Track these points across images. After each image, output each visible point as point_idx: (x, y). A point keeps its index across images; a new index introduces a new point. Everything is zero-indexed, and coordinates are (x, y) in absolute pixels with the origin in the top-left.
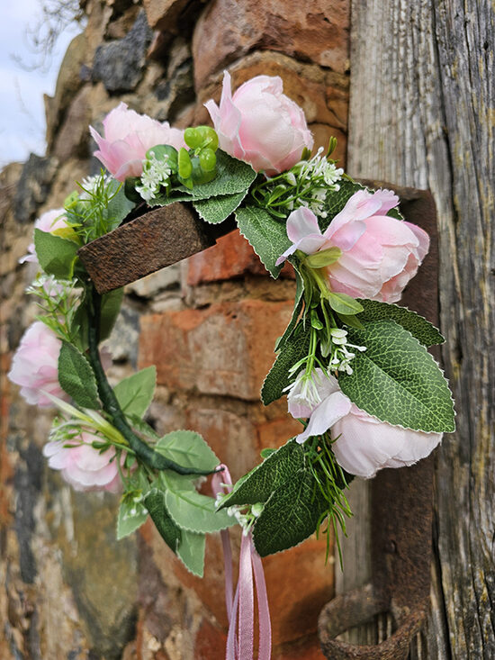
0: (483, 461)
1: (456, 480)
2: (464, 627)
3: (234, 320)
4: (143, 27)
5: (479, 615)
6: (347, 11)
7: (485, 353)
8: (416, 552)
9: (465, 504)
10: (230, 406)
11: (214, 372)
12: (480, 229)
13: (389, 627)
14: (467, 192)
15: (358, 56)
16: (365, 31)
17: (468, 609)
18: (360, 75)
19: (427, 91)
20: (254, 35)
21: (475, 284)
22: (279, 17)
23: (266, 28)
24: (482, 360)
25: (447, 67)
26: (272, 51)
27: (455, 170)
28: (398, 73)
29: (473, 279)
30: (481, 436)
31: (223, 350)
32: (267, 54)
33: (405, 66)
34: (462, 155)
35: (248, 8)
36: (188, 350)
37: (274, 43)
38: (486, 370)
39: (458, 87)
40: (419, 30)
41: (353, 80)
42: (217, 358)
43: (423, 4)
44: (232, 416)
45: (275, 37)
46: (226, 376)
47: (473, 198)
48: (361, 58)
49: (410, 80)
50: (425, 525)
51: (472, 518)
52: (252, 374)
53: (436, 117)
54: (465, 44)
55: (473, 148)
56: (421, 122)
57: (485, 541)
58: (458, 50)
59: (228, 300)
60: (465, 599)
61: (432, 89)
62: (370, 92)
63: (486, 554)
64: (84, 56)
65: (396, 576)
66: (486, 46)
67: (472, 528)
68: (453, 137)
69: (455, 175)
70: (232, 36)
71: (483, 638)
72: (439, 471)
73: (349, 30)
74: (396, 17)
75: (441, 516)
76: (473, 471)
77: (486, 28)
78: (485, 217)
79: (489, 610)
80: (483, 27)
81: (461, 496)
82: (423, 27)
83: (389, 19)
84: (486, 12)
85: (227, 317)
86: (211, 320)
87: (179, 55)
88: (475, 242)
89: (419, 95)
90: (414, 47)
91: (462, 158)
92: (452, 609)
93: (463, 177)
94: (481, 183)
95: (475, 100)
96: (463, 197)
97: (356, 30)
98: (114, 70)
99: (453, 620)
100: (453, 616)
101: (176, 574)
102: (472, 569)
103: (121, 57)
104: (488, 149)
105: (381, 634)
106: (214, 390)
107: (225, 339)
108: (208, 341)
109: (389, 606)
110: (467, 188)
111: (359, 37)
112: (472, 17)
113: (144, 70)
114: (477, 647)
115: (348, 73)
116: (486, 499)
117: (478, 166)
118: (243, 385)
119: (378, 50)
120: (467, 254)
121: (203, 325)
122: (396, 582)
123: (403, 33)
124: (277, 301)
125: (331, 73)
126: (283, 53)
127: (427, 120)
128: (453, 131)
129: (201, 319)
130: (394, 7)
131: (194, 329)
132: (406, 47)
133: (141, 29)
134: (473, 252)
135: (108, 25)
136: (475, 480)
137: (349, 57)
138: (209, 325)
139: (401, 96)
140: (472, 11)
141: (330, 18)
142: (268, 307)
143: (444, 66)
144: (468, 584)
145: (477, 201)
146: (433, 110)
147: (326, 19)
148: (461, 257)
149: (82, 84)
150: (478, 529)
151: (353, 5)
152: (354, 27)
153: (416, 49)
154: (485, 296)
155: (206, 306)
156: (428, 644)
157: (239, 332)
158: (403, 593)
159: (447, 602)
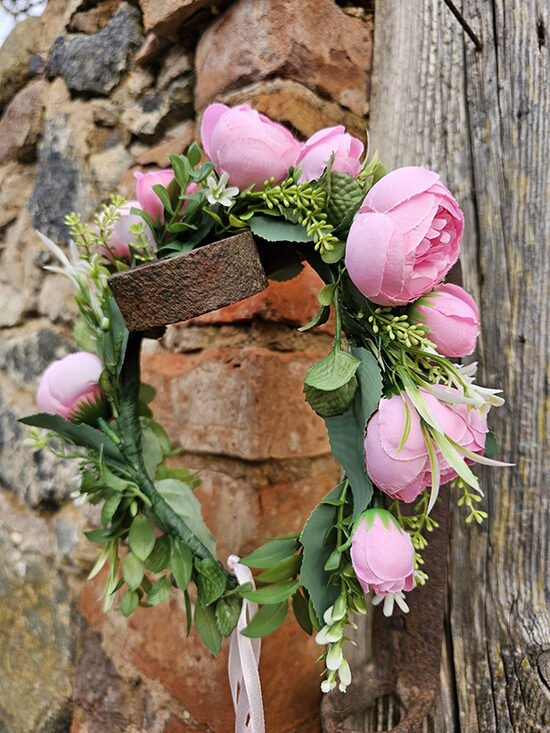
0: (503, 530)
1: (473, 549)
2: (477, 705)
3: (237, 369)
4: (125, 25)
5: (493, 690)
6: (369, 53)
7: (508, 420)
8: (428, 627)
9: (482, 576)
10: (223, 466)
11: (206, 428)
12: (507, 295)
13: (391, 710)
14: (494, 256)
15: (378, 102)
16: (388, 77)
17: (482, 686)
18: (381, 122)
19: (455, 149)
20: (274, 60)
21: (500, 350)
22: (304, 46)
23: (290, 55)
24: (505, 428)
25: (478, 129)
26: (295, 81)
27: (482, 232)
28: (423, 126)
29: (498, 344)
30: (501, 504)
31: (219, 402)
32: (289, 83)
33: (432, 121)
34: (490, 220)
35: (270, 30)
36: (170, 400)
37: (296, 72)
38: (508, 437)
39: (488, 151)
40: (449, 87)
41: (372, 124)
42: (211, 412)
43: (454, 62)
44: (226, 479)
45: (298, 67)
46: (223, 433)
47: (501, 263)
48: (383, 104)
49: (437, 135)
50: (438, 598)
51: (489, 589)
52: (257, 431)
53: (464, 177)
54: (497, 109)
55: (502, 213)
56: (448, 180)
57: (502, 612)
58: (490, 113)
59: (228, 346)
60: (478, 675)
61: (461, 149)
62: (391, 141)
63: (503, 627)
64: (36, 44)
65: (403, 653)
66: (519, 115)
67: (488, 600)
68: (482, 199)
69: (482, 238)
70: (248, 57)
71: (496, 715)
72: (454, 541)
73: (370, 72)
74: (424, 70)
75: (454, 587)
76: (492, 541)
77: (520, 98)
78: (512, 283)
79: (505, 684)
80: (517, 96)
81: (478, 567)
82: (453, 85)
83: (416, 71)
84: (520, 82)
85: (226, 366)
86: (205, 367)
87: (176, 65)
88: (501, 307)
89: (447, 151)
90: (442, 103)
91: (490, 222)
92: (464, 686)
93: (490, 240)
94: (510, 249)
95: (506, 165)
96: (490, 260)
97: (378, 74)
98: (82, 67)
99: (465, 698)
100: (464, 693)
101: (134, 663)
102: (487, 643)
103: (93, 54)
104: (518, 215)
105: (380, 718)
106: (205, 448)
107: (224, 390)
108: (199, 392)
109: (395, 687)
110: (494, 252)
111: (381, 82)
112: (505, 84)
113: (124, 74)
114: (490, 725)
115: (367, 117)
116: (505, 569)
117: (507, 231)
118: (246, 443)
119: (402, 99)
120: (492, 319)
121: (194, 372)
122: (402, 660)
123: (431, 88)
124: (285, 351)
125: (350, 115)
126: (306, 85)
127: (453, 178)
128: (481, 193)
129: (188, 365)
130: (422, 59)
131: (179, 377)
132: (434, 101)
133: (120, 27)
134: (498, 317)
135: (73, 14)
136: (493, 550)
137: (368, 100)
138: (202, 373)
139: (426, 150)
140: (505, 78)
141: (353, 58)
142: (277, 358)
143: (475, 127)
144: (483, 658)
145: (504, 266)
146: (462, 169)
147: (348, 58)
148: (486, 321)
149: (31, 76)
150: (495, 600)
151: (375, 50)
152: (376, 72)
153: (445, 106)
154: (510, 362)
155: (197, 351)
156: (436, 726)
157: (244, 383)
158: (411, 672)
159: (458, 680)
